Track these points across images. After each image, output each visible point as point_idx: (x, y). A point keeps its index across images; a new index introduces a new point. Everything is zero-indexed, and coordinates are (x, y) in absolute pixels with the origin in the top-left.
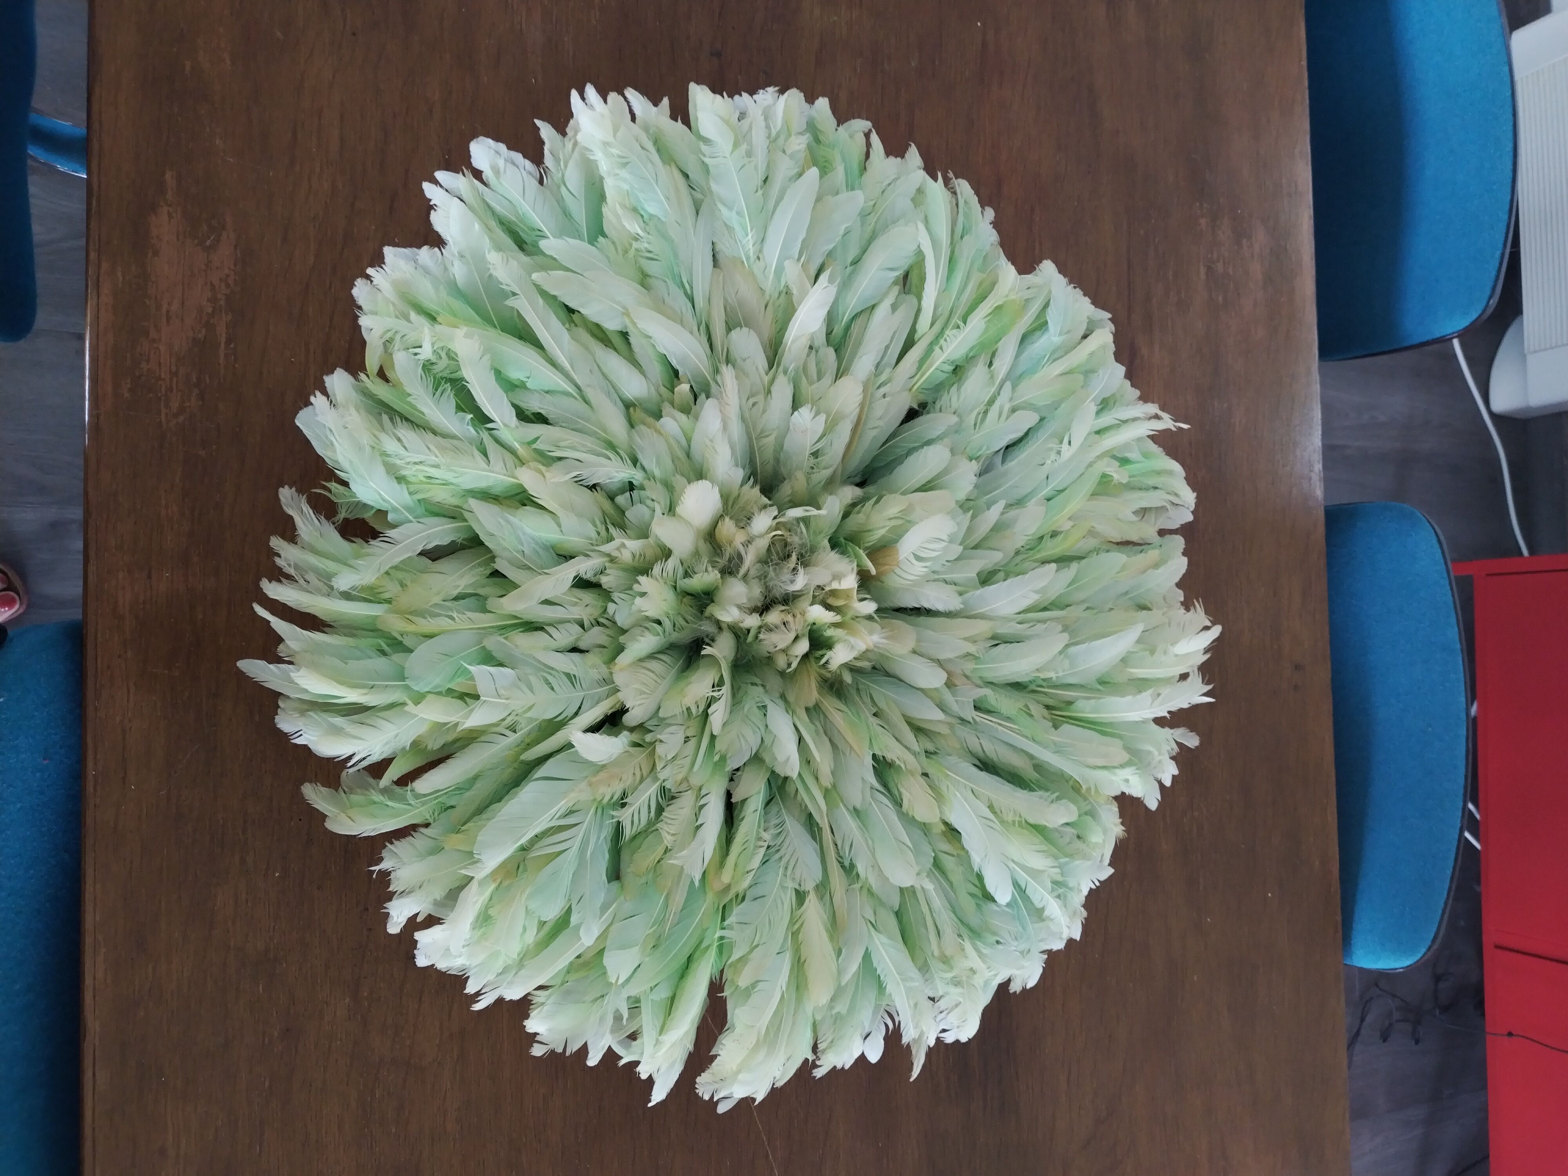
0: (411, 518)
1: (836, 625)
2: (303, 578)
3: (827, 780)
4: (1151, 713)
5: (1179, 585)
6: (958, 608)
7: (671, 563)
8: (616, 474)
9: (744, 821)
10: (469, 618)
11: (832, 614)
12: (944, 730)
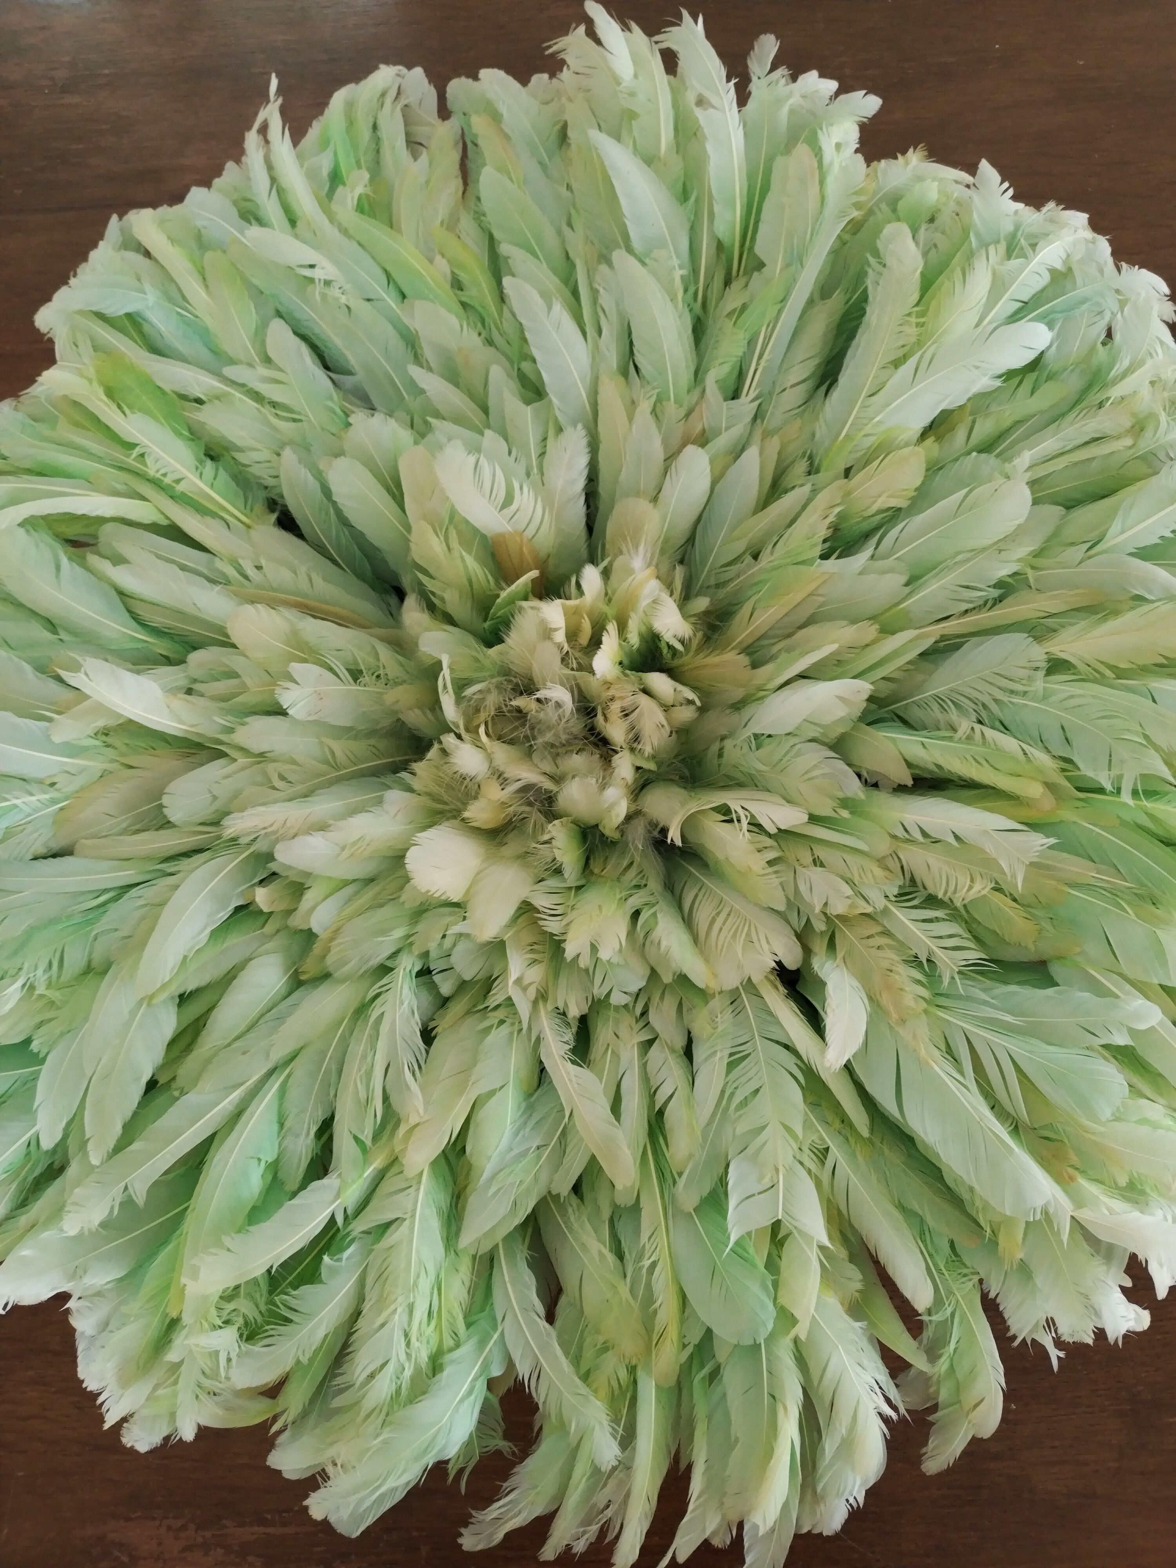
0: (496, 1336)
1: (622, 628)
2: (602, 1511)
3: (870, 631)
4: (730, 110)
5: (524, 81)
6: (583, 433)
7: (541, 901)
8: (406, 1004)
9: (943, 765)
10: (650, 1238)
11: (605, 639)
12: (774, 445)
